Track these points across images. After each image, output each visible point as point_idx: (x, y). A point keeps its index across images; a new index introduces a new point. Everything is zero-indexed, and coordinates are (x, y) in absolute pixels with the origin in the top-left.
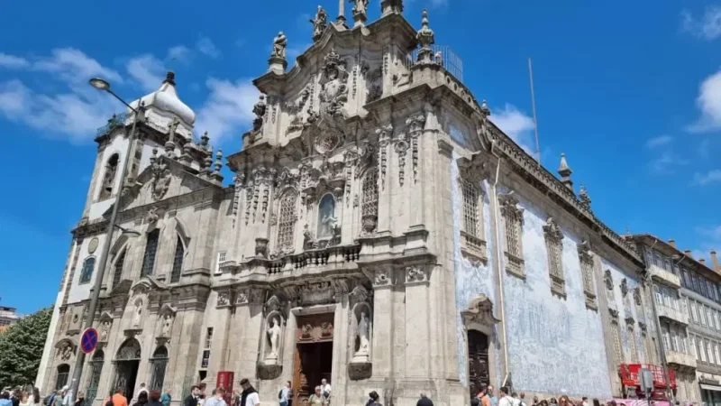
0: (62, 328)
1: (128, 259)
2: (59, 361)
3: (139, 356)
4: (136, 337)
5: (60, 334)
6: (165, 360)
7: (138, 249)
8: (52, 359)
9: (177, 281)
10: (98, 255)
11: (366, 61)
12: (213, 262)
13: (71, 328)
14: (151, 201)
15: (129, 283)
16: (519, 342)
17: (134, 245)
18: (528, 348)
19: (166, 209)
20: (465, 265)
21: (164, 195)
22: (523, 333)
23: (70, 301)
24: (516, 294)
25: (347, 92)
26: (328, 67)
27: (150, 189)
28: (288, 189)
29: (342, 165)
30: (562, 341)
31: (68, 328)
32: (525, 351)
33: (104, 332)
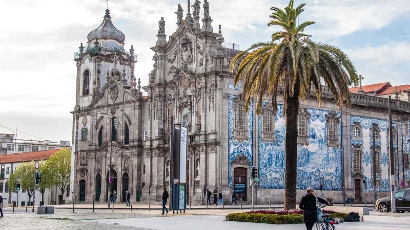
0: (77, 163)
1: (104, 131)
2: (79, 178)
3: (117, 177)
4: (114, 168)
5: (77, 165)
6: (128, 179)
7: (108, 126)
8: (75, 177)
9: (128, 144)
10: (89, 126)
11: (199, 44)
12: (142, 135)
13: (82, 163)
14: (110, 102)
15: (106, 143)
16: (268, 169)
17: (106, 124)
18: (273, 171)
19: (118, 108)
20: (235, 143)
21: (116, 100)
22: (270, 165)
23: (79, 149)
24: (267, 149)
25: (192, 59)
26: (184, 44)
27: (109, 96)
28: (171, 103)
29: (190, 96)
30: (300, 166)
31: (81, 163)
32: (270, 172)
33: (99, 166)
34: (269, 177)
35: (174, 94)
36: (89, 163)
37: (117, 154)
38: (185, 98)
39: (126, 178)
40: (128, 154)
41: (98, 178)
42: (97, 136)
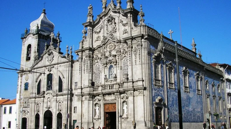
0: (21, 106)
1: (42, 84)
4: (50, 110)
5: (20, 108)
8: (19, 116)
9: (62, 92)
10: (30, 81)
12: (72, 85)
13: (25, 106)
14: (48, 63)
15: (44, 92)
16: (172, 109)
17: (43, 79)
18: (175, 110)
19: (54, 67)
20: (155, 89)
21: (52, 62)
22: (173, 106)
23: (22, 97)
24: (171, 94)
25: (116, 29)
26: (109, 20)
27: (47, 59)
28: (97, 62)
29: (116, 56)
30: (187, 106)
31: (23, 106)
32: (174, 111)
33: (38, 108)
34: (173, 114)
35: (101, 55)
36: (30, 106)
37: (53, 100)
38: (110, 57)
39: (59, 116)
40: (62, 99)
41: (37, 117)
42: (37, 87)
